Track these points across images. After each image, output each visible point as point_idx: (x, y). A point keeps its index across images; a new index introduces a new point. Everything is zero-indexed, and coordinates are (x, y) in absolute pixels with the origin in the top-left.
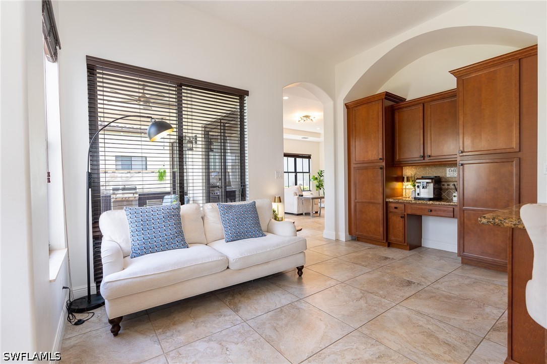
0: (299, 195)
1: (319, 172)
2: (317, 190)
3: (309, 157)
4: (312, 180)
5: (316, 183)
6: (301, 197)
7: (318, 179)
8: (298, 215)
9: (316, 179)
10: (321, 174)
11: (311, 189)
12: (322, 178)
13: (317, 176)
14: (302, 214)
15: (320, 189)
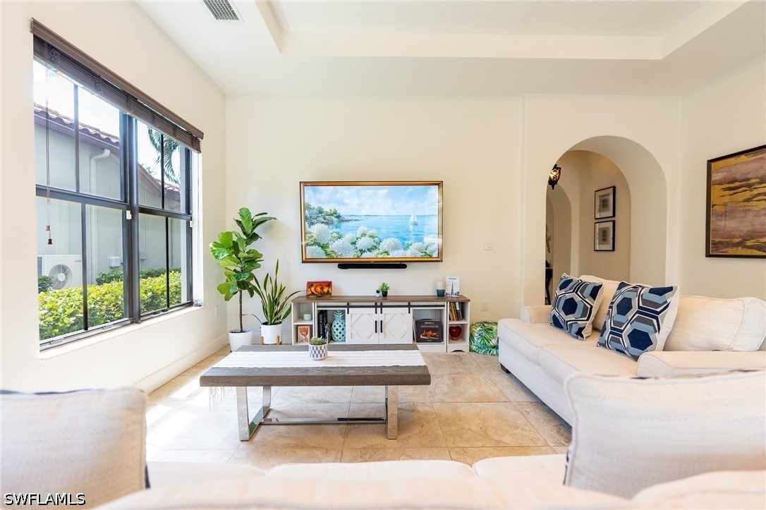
1: (246, 219)
7: (243, 247)
9: (235, 246)
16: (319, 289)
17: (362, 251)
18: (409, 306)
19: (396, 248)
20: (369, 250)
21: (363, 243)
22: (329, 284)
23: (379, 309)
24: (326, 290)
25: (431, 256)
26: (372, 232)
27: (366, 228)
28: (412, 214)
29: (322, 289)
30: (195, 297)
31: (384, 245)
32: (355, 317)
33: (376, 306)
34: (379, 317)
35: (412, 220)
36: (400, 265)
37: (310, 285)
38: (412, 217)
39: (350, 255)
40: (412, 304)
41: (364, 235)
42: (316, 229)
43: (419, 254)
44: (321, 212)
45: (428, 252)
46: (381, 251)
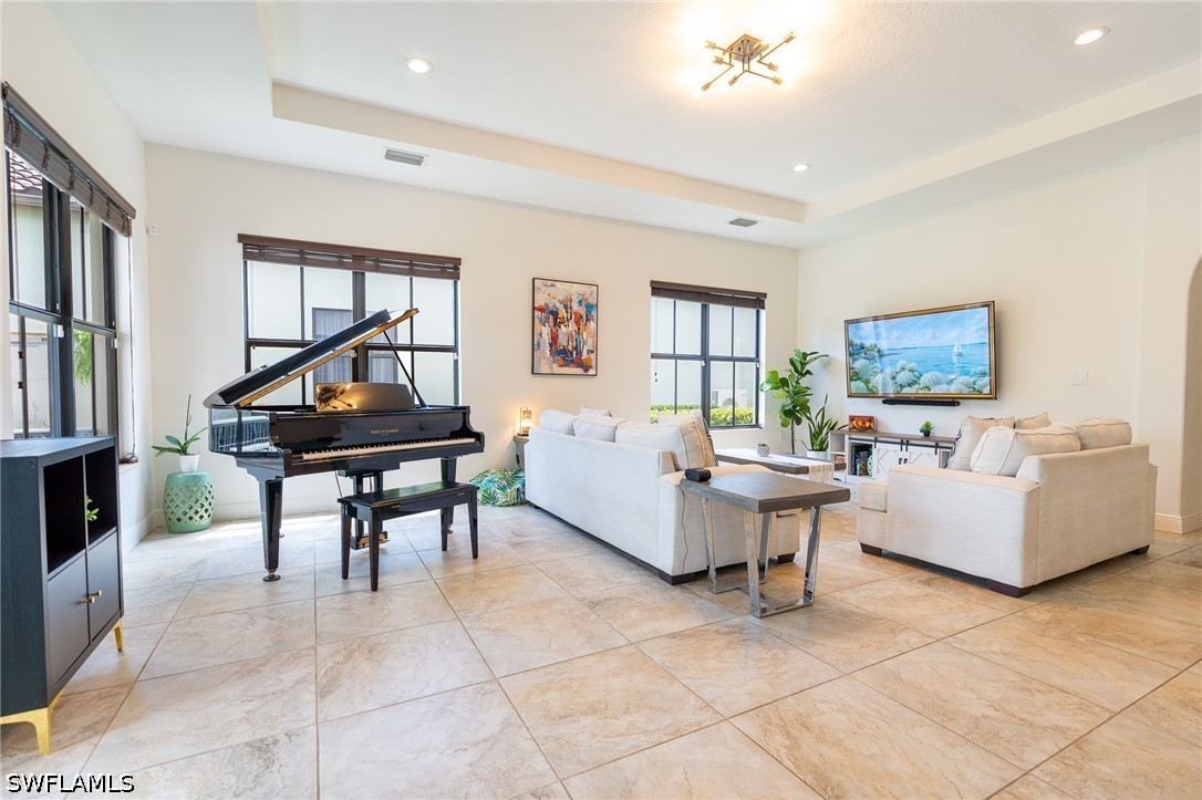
0: (690, 474)
1: (797, 359)
2: (784, 425)
3: (756, 301)
4: (767, 387)
5: (782, 398)
6: (697, 487)
7: (792, 383)
8: (678, 581)
9: (784, 382)
10: (800, 366)
11: (762, 421)
12: (804, 382)
13: (785, 371)
14: (700, 576)
15: (799, 422)
16: (860, 423)
17: (902, 386)
18: (937, 446)
19: (938, 382)
20: (909, 385)
21: (903, 377)
22: (871, 419)
23: (904, 447)
24: (867, 425)
25: (981, 393)
26: (912, 365)
27: (905, 362)
28: (956, 344)
29: (864, 423)
30: (760, 422)
31: (925, 380)
32: (882, 453)
33: (902, 443)
34: (904, 455)
35: (955, 350)
36: (951, 402)
37: (852, 419)
38: (956, 348)
39: (891, 392)
40: (940, 444)
41: (903, 369)
42: (860, 364)
43: (966, 390)
44: (863, 348)
45: (976, 387)
46: (922, 386)
